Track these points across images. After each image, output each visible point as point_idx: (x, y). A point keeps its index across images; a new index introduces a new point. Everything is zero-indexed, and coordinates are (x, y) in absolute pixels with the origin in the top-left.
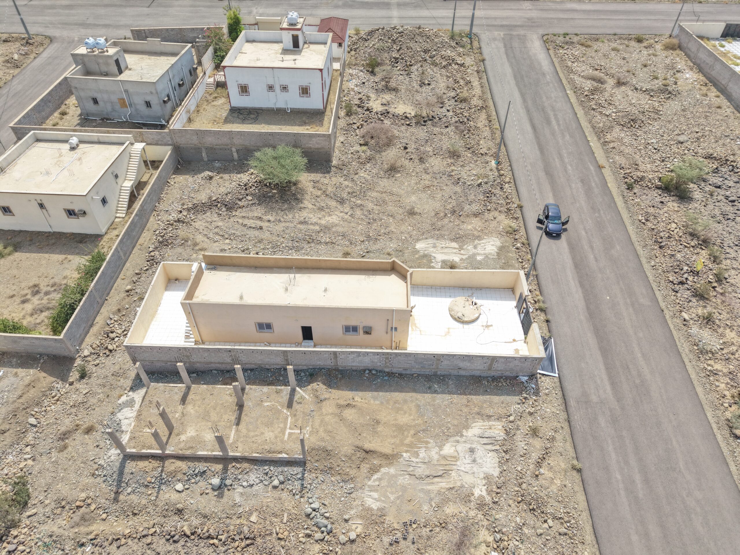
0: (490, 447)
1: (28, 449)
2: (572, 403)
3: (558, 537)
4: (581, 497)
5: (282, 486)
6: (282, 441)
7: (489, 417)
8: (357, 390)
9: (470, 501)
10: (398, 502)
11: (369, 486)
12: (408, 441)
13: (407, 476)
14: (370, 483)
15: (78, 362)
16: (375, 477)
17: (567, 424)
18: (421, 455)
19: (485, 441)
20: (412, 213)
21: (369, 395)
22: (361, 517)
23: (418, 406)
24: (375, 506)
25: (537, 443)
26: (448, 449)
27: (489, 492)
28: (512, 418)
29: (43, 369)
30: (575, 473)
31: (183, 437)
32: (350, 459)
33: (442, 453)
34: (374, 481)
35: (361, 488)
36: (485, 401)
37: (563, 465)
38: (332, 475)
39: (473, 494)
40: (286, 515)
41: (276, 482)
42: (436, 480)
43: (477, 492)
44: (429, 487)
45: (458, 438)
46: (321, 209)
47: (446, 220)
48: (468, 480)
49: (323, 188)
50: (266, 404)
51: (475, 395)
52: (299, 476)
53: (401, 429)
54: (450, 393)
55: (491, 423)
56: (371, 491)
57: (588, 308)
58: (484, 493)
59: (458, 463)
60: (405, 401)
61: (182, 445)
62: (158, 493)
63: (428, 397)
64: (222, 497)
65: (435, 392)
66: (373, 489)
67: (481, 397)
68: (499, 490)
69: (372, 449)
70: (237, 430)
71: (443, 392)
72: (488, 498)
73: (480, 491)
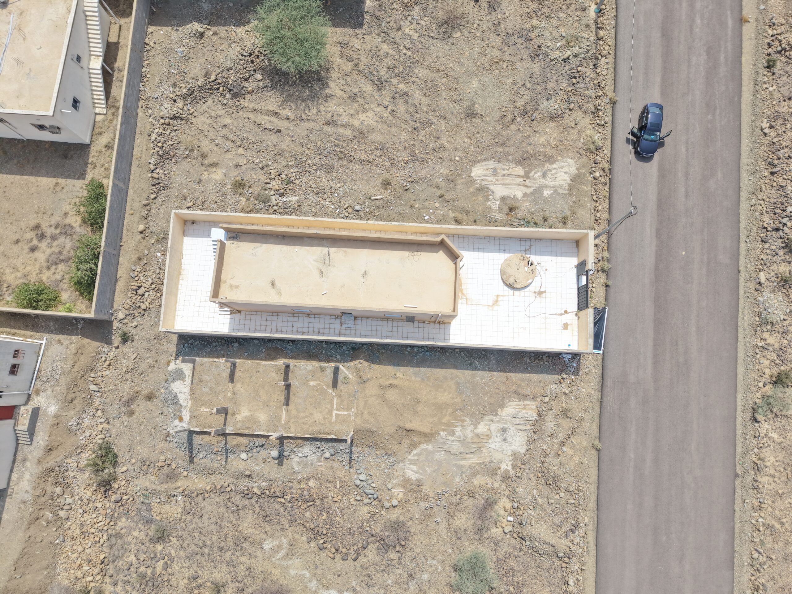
0: (520, 427)
1: (99, 413)
2: (609, 383)
3: (566, 505)
4: (594, 473)
5: (333, 457)
6: (330, 422)
7: (525, 396)
8: (399, 365)
9: (496, 474)
10: (434, 474)
11: (409, 460)
12: (445, 420)
13: (443, 453)
14: (410, 457)
15: (116, 324)
16: (415, 452)
17: (598, 404)
18: (457, 434)
19: (518, 421)
20: (471, 114)
21: (410, 370)
22: (403, 486)
23: (458, 384)
24: (414, 477)
25: (566, 424)
26: (482, 428)
27: (514, 467)
28: (546, 399)
29: (83, 335)
30: (594, 452)
31: (239, 417)
32: (392, 437)
33: (476, 431)
34: (414, 455)
35: (402, 461)
36: (524, 380)
37: (585, 443)
38: (377, 449)
39: (499, 469)
40: (338, 482)
41: (327, 455)
42: (469, 456)
43: (503, 467)
44: (462, 463)
45: (493, 417)
46: (353, 98)
47: (514, 127)
48: (497, 456)
49: (354, 56)
50: (312, 383)
51: (515, 372)
52: (348, 451)
53: (440, 407)
54: (490, 370)
55: (526, 403)
56: (411, 464)
57: (657, 268)
58: (510, 468)
59: (490, 441)
60: (445, 378)
61: (239, 425)
62: (227, 458)
63: (468, 373)
64: (282, 465)
65: (476, 369)
66: (412, 462)
67: (520, 375)
68: (522, 467)
69: (412, 428)
70: (288, 411)
71: (483, 369)
72: (512, 473)
73: (506, 466)
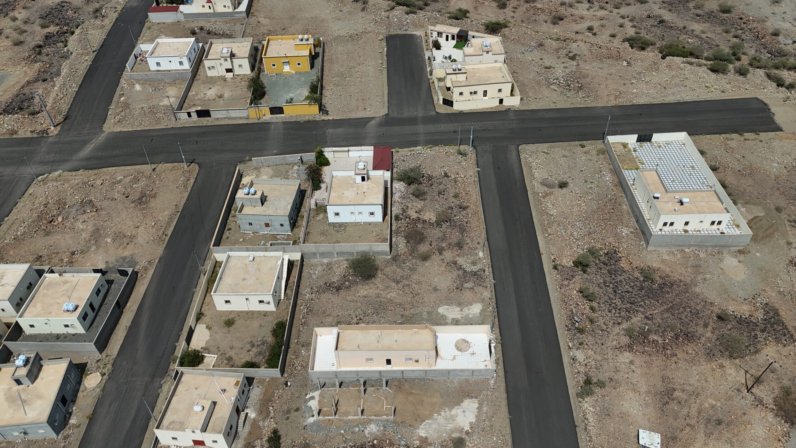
0: (472, 410)
1: (273, 419)
4: (509, 428)
6: (383, 411)
7: (472, 397)
9: (463, 432)
10: (433, 433)
12: (436, 409)
13: (436, 424)
14: (421, 427)
15: (283, 380)
16: (423, 424)
18: (442, 415)
20: (435, 289)
22: (419, 440)
23: (441, 394)
24: (424, 435)
25: (493, 408)
26: (454, 412)
27: (471, 428)
28: (482, 397)
30: (508, 420)
31: (341, 411)
32: (412, 417)
33: (451, 413)
34: (423, 426)
35: (417, 429)
36: (471, 390)
37: (503, 416)
38: (405, 424)
39: (464, 429)
40: (388, 441)
41: (382, 428)
42: (449, 424)
44: (446, 428)
45: (458, 407)
46: (387, 288)
47: (454, 294)
48: (462, 424)
50: (374, 395)
52: (391, 425)
53: (433, 404)
55: (473, 400)
58: (469, 429)
59: (458, 417)
60: (435, 392)
61: (341, 414)
66: (422, 429)
68: (475, 428)
72: (470, 431)
73: (467, 428)
